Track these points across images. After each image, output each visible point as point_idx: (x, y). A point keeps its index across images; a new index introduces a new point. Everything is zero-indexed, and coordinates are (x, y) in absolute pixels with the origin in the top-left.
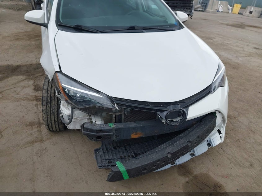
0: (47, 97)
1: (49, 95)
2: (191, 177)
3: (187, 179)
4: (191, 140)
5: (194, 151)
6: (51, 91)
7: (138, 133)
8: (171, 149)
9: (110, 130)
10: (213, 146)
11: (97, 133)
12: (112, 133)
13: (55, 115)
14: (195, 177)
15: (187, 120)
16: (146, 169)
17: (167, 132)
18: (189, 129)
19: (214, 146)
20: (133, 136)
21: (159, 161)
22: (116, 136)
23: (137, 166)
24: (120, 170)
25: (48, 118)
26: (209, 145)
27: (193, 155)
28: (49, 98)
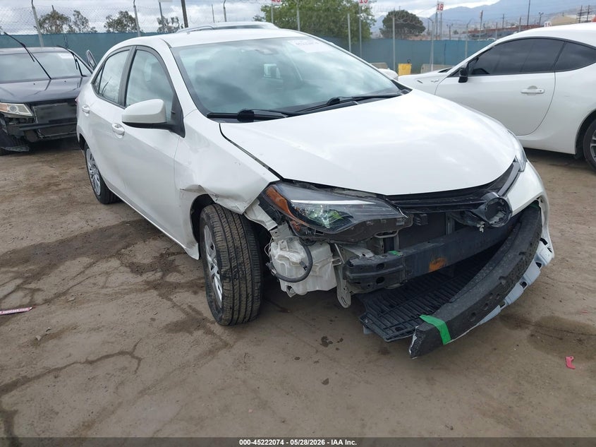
0: (228, 250)
1: (231, 244)
2: (532, 328)
3: (528, 332)
4: (524, 251)
5: (523, 278)
6: (232, 237)
7: (439, 259)
8: (500, 271)
9: (397, 262)
10: (544, 264)
11: (377, 271)
12: (401, 267)
13: (248, 281)
14: (539, 325)
15: (514, 214)
16: (487, 304)
17: (478, 251)
18: (508, 236)
19: (546, 264)
20: (433, 267)
21: (492, 294)
22: (408, 272)
23: (461, 312)
24: (436, 325)
25: (235, 291)
26: (539, 265)
27: (524, 284)
28: (232, 250)
